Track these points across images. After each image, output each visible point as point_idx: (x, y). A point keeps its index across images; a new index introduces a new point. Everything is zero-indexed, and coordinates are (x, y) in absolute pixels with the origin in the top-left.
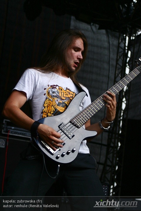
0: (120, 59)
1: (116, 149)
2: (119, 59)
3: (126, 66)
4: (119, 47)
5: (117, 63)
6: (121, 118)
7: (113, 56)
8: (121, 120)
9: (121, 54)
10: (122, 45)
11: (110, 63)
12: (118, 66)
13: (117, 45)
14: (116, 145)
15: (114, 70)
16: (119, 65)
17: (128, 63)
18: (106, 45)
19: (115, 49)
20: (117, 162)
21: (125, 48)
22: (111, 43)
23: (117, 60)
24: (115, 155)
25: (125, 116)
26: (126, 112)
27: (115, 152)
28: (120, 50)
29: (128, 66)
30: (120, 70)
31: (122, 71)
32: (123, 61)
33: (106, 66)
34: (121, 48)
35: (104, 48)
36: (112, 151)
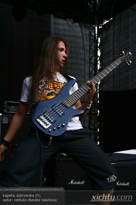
0: (92, 45)
1: (96, 116)
2: (92, 44)
3: (98, 50)
4: (90, 35)
5: (90, 49)
6: (98, 91)
7: (87, 43)
8: (98, 92)
9: (92, 41)
10: (93, 34)
11: (85, 48)
12: (91, 50)
13: (89, 34)
14: (96, 112)
15: (89, 54)
16: (92, 49)
17: (99, 47)
18: (80, 34)
19: (88, 37)
20: (98, 125)
21: (95, 36)
22: (84, 33)
23: (90, 46)
24: (96, 121)
25: (101, 89)
26: (101, 86)
27: (96, 118)
28: (92, 38)
29: (99, 50)
30: (93, 54)
31: (94, 54)
32: (95, 46)
33: (82, 51)
34: (92, 36)
35: (79, 37)
36: (93, 118)
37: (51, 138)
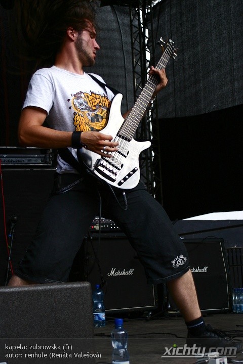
0: (136, 41)
1: (149, 161)
2: (134, 41)
3: (146, 50)
4: (131, 26)
5: (133, 48)
6: (150, 119)
7: (126, 39)
8: (150, 122)
9: (136, 35)
10: (136, 23)
11: (124, 49)
12: (134, 51)
13: (129, 23)
14: (149, 155)
15: (131, 58)
16: (136, 49)
17: (147, 45)
18: (114, 25)
19: (128, 29)
20: (153, 176)
21: (140, 26)
22: (120, 22)
23: (132, 44)
24: (150, 169)
25: (155, 116)
26: (155, 110)
27: (149, 164)
28: (135, 29)
29: (148, 50)
30: (138, 57)
31: (140, 57)
32: (140, 43)
33: (118, 54)
34: (135, 27)
35: (114, 30)
36: (144, 165)
37: (124, 193)
